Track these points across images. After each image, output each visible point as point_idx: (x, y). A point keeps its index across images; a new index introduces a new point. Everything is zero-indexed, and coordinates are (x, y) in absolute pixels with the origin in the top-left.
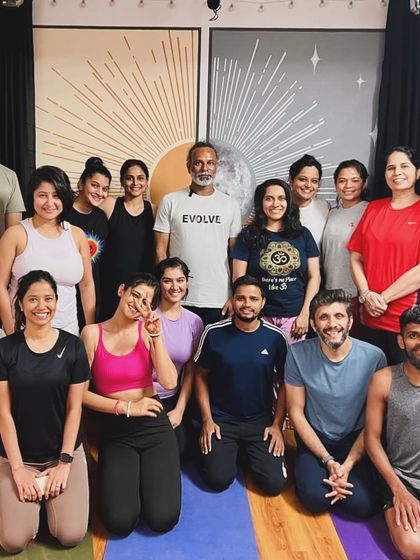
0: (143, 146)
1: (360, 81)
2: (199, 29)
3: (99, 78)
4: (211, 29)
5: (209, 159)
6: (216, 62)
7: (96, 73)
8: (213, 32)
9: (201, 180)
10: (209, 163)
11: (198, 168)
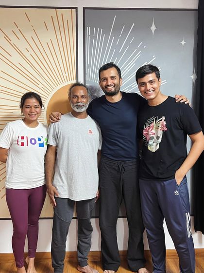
0: (40, 86)
1: (183, 43)
2: (76, 9)
3: (9, 41)
4: (84, 9)
5: (82, 94)
6: (88, 30)
7: (6, 37)
8: (86, 10)
9: (77, 108)
10: (82, 97)
11: (75, 100)
